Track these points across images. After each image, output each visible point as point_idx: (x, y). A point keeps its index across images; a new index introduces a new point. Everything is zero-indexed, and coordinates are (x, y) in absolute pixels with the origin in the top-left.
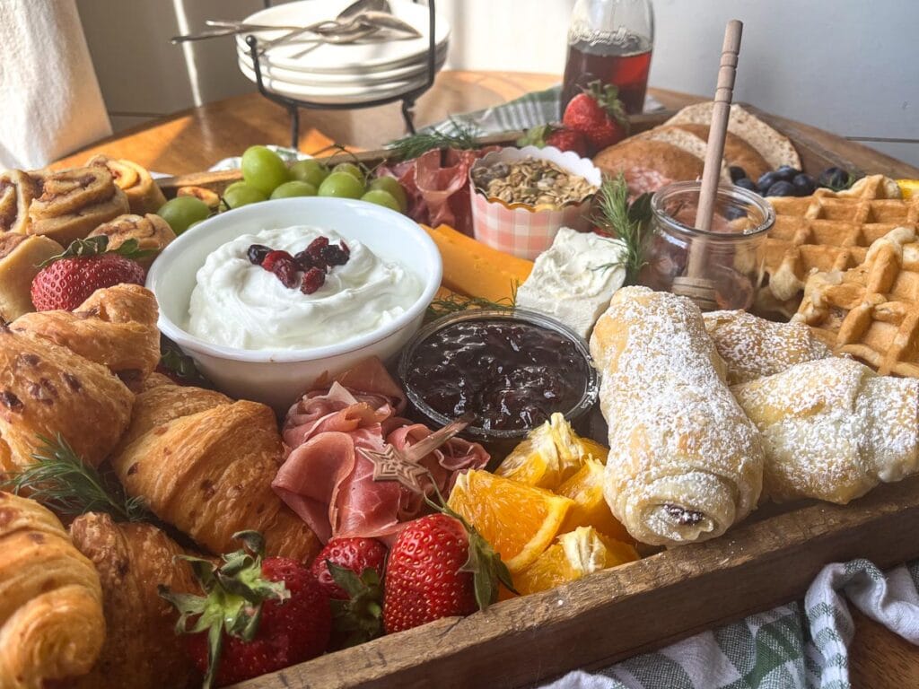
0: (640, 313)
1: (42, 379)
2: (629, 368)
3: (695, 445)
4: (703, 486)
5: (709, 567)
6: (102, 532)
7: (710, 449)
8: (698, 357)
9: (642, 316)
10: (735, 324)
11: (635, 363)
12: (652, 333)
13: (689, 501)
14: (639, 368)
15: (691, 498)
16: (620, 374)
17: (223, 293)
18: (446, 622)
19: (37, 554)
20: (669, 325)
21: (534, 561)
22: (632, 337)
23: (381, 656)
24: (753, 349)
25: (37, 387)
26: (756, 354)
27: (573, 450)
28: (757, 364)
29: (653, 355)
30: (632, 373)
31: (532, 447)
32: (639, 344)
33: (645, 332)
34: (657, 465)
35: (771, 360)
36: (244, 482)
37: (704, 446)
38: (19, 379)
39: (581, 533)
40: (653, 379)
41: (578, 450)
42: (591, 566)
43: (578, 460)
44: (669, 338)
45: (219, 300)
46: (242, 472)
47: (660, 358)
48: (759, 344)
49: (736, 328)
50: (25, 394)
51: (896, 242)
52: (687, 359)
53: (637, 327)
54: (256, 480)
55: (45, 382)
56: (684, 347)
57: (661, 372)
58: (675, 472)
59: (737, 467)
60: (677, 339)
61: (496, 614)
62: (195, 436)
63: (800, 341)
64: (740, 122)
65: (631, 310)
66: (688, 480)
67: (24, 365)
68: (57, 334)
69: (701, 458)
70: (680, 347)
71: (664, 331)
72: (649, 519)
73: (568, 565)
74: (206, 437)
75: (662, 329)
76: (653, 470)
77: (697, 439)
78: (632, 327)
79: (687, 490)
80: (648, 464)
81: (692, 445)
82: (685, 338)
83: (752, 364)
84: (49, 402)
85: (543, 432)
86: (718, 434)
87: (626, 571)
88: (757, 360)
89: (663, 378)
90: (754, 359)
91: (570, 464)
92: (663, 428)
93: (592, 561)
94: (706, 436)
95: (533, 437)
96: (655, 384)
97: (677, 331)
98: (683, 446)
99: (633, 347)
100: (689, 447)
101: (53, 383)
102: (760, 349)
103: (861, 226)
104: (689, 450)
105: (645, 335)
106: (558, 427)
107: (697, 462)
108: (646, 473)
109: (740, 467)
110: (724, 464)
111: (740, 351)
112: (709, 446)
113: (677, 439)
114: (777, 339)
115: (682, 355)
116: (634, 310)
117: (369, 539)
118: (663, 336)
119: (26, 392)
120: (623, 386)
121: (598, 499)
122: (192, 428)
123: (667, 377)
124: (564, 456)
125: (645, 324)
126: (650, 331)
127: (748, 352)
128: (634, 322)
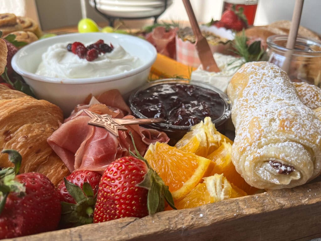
0: (255, 69)
2: (248, 95)
3: (290, 125)
4: (295, 149)
5: (296, 203)
7: (299, 129)
8: (287, 89)
9: (256, 71)
10: (304, 87)
11: (253, 91)
12: (262, 78)
13: (285, 158)
14: (255, 94)
15: (287, 156)
16: (243, 98)
17: (51, 61)
20: (271, 73)
21: (188, 193)
22: (251, 80)
23: (80, 236)
24: (314, 98)
26: (316, 101)
27: (215, 136)
28: (316, 105)
29: (263, 87)
30: (250, 97)
31: (193, 135)
32: (254, 83)
33: (258, 77)
34: (266, 137)
36: (30, 135)
37: (295, 126)
39: (217, 178)
40: (262, 99)
41: (218, 137)
42: (222, 196)
43: (218, 142)
44: (271, 80)
46: (30, 130)
47: (266, 88)
48: (317, 96)
49: (304, 89)
52: (282, 89)
53: (253, 75)
54: (37, 135)
56: (280, 84)
57: (267, 95)
58: (276, 141)
59: (315, 141)
60: (276, 80)
61: (159, 218)
62: (6, 107)
66: (285, 146)
69: (294, 133)
70: (278, 84)
71: (269, 76)
72: (259, 170)
73: (208, 194)
75: (267, 76)
76: (263, 140)
77: (291, 122)
78: (251, 76)
79: (284, 151)
80: (260, 137)
81: (288, 126)
82: (280, 80)
83: (313, 105)
85: (199, 127)
86: (303, 121)
87: (244, 200)
88: (316, 103)
89: (268, 98)
90: (315, 103)
91: (213, 144)
92: (269, 118)
93: (223, 193)
94: (296, 121)
95: (194, 130)
96: (263, 101)
97: (275, 77)
98: (282, 126)
99: (251, 84)
100: (286, 126)
102: (318, 98)
104: (285, 128)
105: (258, 79)
106: (207, 124)
107: (291, 135)
108: (258, 142)
109: (318, 141)
110: (308, 137)
111: (307, 99)
112: (298, 127)
113: (278, 122)
115: (279, 87)
116: (252, 68)
117: (93, 172)
118: (268, 79)
120: (245, 103)
121: (228, 163)
122: (6, 103)
123: (270, 97)
124: (210, 139)
125: (258, 74)
126: (261, 77)
127: (311, 99)
128: (252, 73)
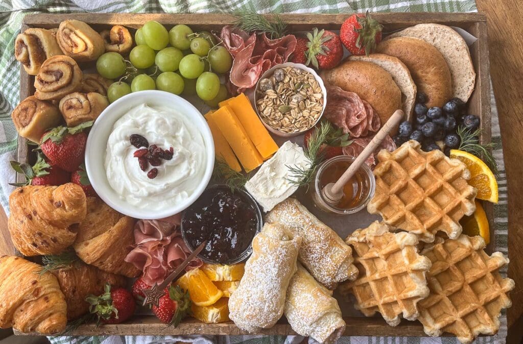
1: (44, 240)
6: (68, 281)
8: (276, 280)
11: (256, 269)
17: (118, 158)
18: (165, 325)
19: (47, 307)
23: (144, 330)
25: (42, 243)
27: (229, 277)
30: (254, 270)
32: (261, 263)
33: (265, 260)
34: (239, 315)
35: (321, 266)
36: (114, 262)
37: (254, 319)
38: (36, 240)
39: (216, 310)
40: (258, 279)
42: (214, 321)
43: (229, 281)
45: (116, 160)
46: (113, 258)
47: (263, 274)
49: (317, 247)
50: (39, 244)
51: (403, 245)
52: (272, 279)
55: (45, 241)
56: (274, 274)
57: (261, 280)
60: (273, 269)
62: (97, 251)
63: (335, 265)
64: (457, 49)
65: (265, 248)
67: (38, 236)
68: (48, 220)
70: (272, 274)
74: (100, 252)
75: (270, 263)
78: (262, 255)
82: (276, 271)
84: (47, 247)
85: (221, 268)
91: (226, 281)
92: (246, 307)
95: (217, 266)
97: (274, 267)
100: (249, 318)
101: (48, 241)
103: (425, 198)
106: (226, 269)
114: (329, 259)
119: (39, 243)
122: (96, 247)
124: (225, 277)
125: (266, 257)
127: (315, 259)
128: (263, 253)
